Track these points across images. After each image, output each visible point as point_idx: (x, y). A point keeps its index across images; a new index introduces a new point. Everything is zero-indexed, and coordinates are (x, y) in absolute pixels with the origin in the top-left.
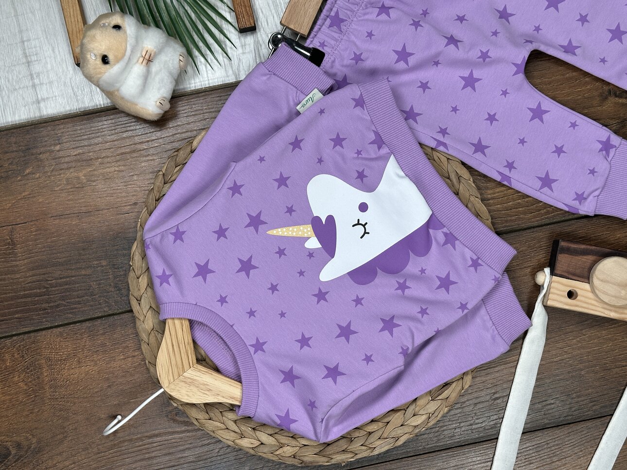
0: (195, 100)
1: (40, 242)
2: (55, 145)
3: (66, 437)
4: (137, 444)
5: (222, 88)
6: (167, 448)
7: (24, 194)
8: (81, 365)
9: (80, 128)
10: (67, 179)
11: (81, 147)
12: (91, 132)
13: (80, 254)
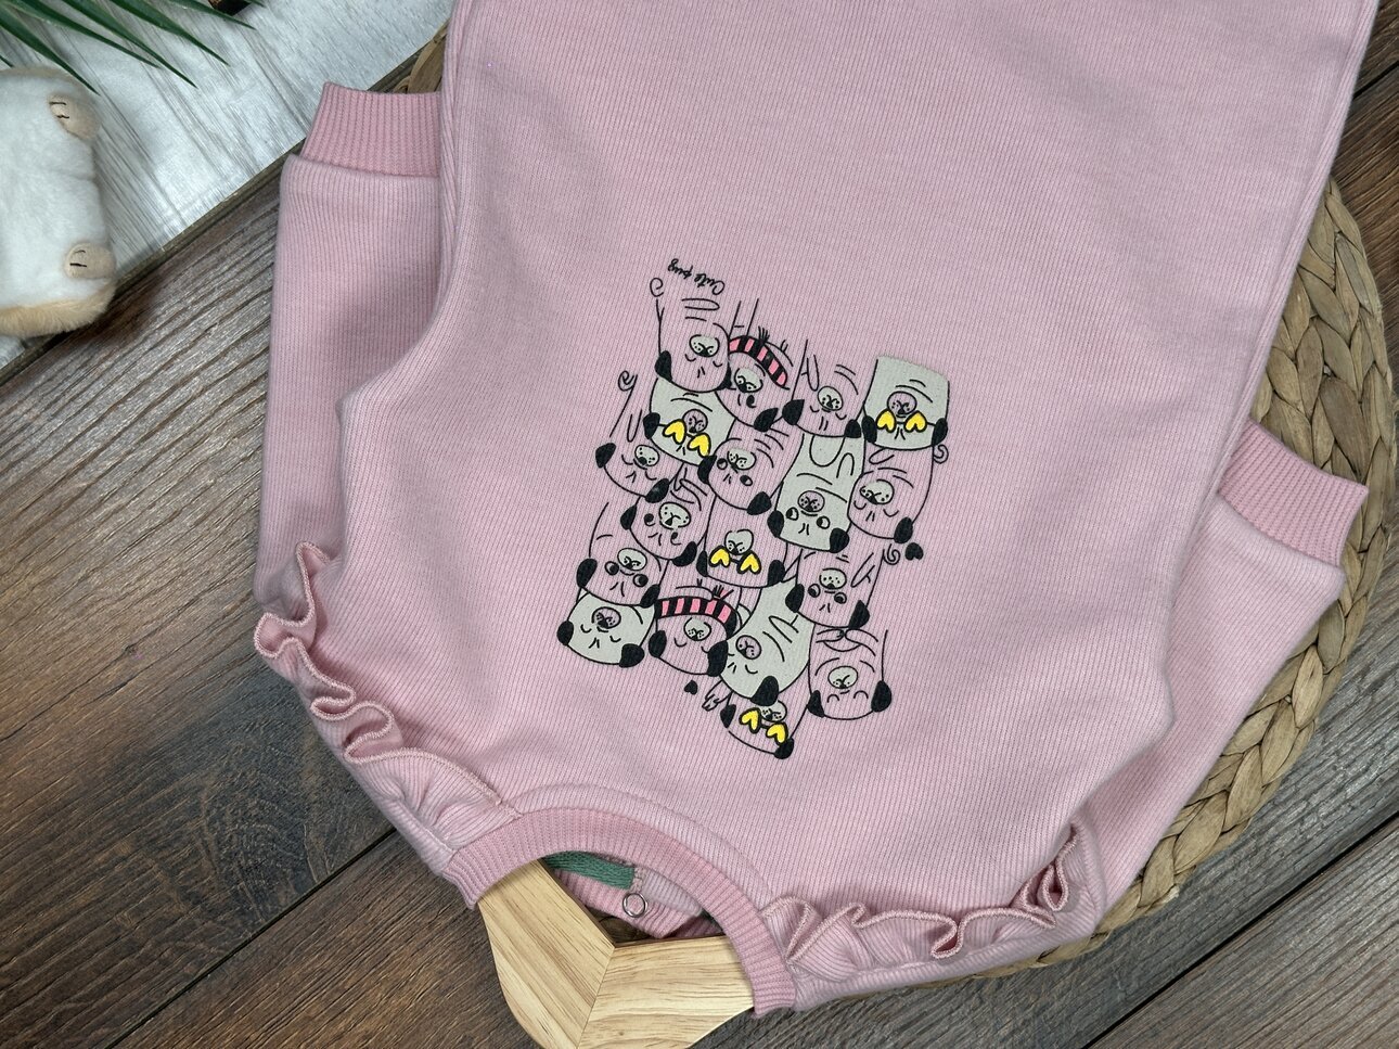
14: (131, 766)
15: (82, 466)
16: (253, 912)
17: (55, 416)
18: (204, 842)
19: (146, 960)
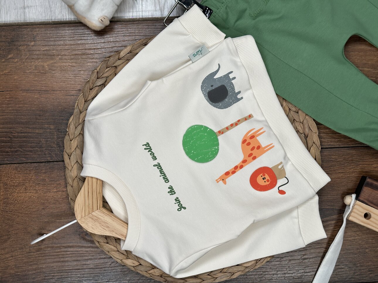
0: (131, 25)
1: (11, 106)
2: (31, 41)
3: (9, 238)
4: (57, 251)
5: (151, 20)
6: (76, 256)
7: (5, 72)
8: (26, 191)
9: (50, 32)
10: (36, 66)
11: (49, 45)
12: (56, 37)
13: (37, 119)
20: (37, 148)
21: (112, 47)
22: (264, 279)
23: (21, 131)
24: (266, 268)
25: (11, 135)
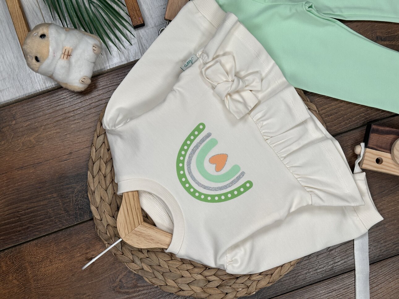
1: (10, 187)
2: (12, 121)
8: (52, 264)
9: (27, 107)
10: (23, 143)
11: (29, 120)
12: (34, 109)
13: (38, 192)
14: (62, 178)
15: (74, 111)
16: (78, 218)
17: (71, 98)
18: (72, 200)
19: (52, 221)
20: (46, 220)
21: (90, 104)
22: (298, 280)
23: (27, 208)
24: (298, 270)
25: (19, 214)
